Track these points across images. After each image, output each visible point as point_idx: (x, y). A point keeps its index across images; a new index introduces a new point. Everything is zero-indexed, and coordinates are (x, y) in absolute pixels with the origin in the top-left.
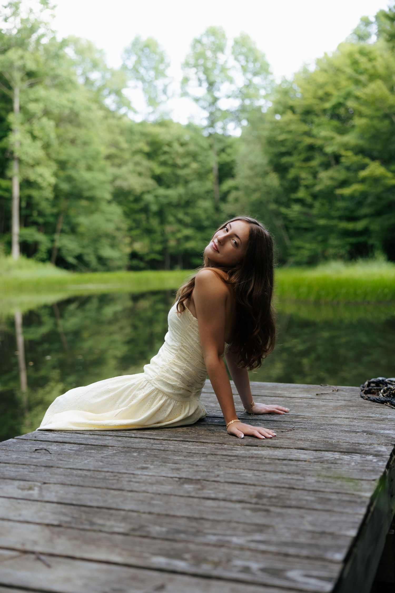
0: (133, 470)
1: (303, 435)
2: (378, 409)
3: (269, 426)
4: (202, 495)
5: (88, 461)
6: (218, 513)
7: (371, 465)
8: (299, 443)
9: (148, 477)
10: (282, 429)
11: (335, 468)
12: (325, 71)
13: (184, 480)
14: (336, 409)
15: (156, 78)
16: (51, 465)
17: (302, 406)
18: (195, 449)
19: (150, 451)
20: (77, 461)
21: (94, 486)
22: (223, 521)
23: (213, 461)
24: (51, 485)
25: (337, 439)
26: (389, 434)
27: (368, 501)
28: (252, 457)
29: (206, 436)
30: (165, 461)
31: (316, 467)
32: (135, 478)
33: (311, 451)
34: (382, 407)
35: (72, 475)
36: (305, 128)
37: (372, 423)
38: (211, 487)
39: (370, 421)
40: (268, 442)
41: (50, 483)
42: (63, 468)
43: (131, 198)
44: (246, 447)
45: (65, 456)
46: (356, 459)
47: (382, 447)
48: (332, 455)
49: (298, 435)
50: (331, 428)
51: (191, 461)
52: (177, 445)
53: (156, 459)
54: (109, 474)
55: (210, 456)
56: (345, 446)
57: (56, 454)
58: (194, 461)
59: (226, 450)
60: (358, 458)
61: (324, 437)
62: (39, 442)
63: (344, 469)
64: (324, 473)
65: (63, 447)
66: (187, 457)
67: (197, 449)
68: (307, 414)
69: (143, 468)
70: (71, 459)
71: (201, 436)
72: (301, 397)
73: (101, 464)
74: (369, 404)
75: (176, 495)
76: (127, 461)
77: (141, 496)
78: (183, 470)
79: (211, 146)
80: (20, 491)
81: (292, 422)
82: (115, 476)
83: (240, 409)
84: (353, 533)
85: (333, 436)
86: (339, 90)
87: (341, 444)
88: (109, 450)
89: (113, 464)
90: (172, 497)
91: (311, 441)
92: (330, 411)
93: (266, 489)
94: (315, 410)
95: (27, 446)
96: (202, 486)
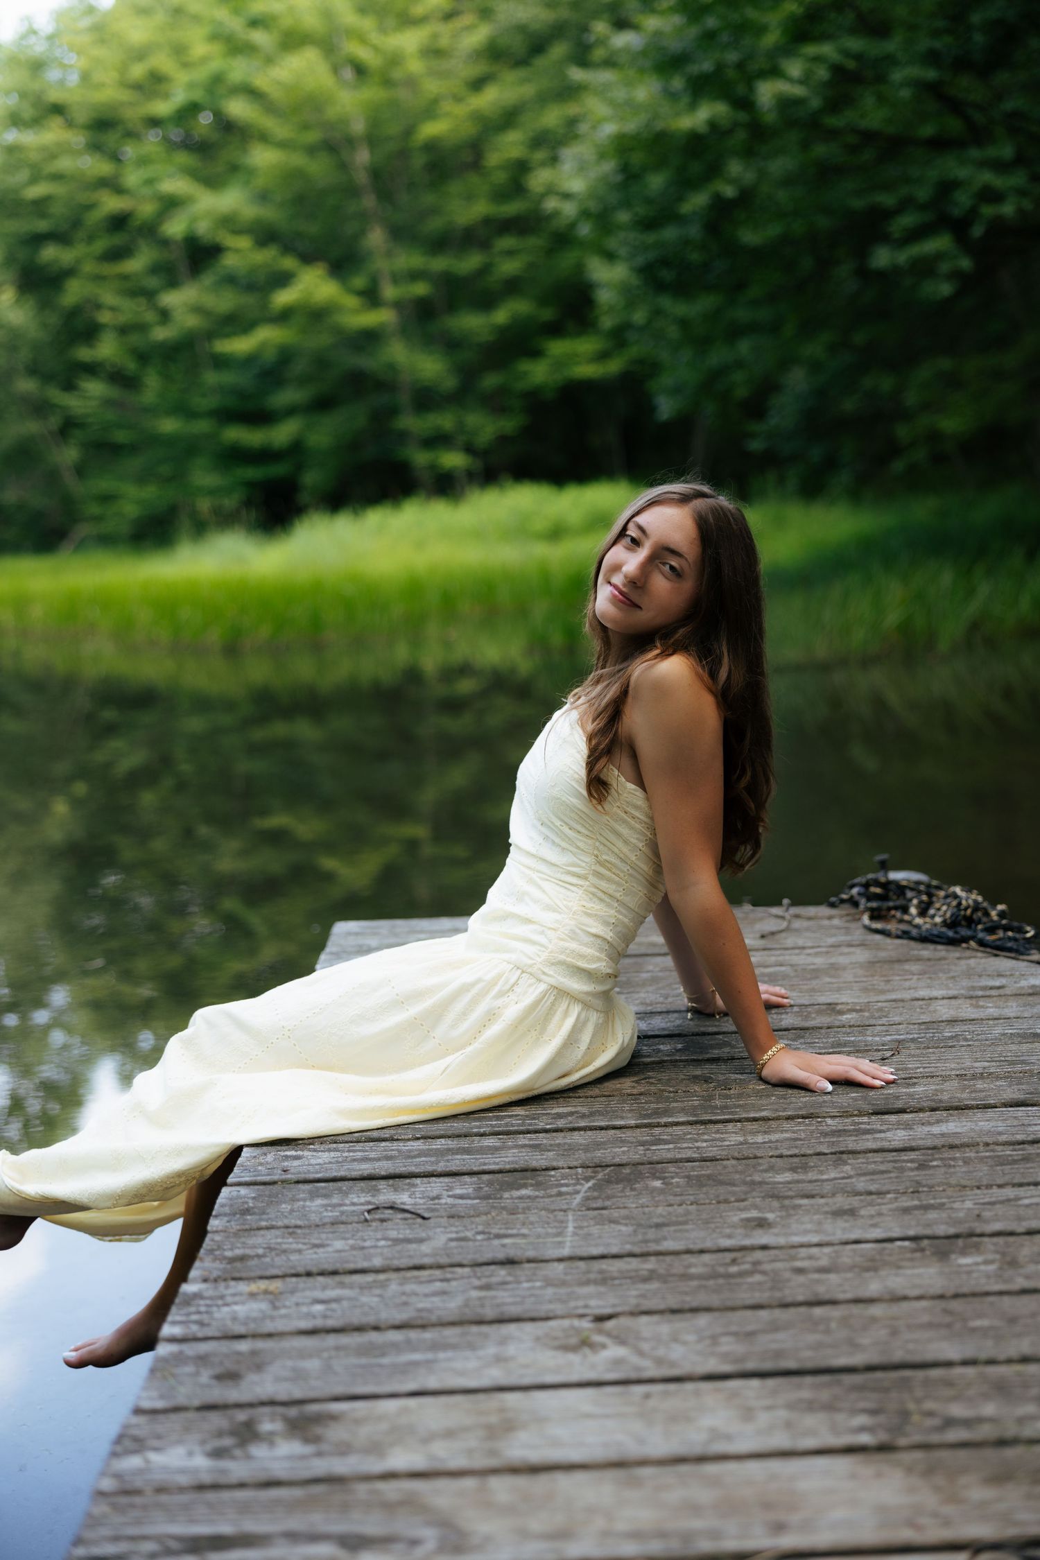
36: (100, 166)
86: (186, 65)
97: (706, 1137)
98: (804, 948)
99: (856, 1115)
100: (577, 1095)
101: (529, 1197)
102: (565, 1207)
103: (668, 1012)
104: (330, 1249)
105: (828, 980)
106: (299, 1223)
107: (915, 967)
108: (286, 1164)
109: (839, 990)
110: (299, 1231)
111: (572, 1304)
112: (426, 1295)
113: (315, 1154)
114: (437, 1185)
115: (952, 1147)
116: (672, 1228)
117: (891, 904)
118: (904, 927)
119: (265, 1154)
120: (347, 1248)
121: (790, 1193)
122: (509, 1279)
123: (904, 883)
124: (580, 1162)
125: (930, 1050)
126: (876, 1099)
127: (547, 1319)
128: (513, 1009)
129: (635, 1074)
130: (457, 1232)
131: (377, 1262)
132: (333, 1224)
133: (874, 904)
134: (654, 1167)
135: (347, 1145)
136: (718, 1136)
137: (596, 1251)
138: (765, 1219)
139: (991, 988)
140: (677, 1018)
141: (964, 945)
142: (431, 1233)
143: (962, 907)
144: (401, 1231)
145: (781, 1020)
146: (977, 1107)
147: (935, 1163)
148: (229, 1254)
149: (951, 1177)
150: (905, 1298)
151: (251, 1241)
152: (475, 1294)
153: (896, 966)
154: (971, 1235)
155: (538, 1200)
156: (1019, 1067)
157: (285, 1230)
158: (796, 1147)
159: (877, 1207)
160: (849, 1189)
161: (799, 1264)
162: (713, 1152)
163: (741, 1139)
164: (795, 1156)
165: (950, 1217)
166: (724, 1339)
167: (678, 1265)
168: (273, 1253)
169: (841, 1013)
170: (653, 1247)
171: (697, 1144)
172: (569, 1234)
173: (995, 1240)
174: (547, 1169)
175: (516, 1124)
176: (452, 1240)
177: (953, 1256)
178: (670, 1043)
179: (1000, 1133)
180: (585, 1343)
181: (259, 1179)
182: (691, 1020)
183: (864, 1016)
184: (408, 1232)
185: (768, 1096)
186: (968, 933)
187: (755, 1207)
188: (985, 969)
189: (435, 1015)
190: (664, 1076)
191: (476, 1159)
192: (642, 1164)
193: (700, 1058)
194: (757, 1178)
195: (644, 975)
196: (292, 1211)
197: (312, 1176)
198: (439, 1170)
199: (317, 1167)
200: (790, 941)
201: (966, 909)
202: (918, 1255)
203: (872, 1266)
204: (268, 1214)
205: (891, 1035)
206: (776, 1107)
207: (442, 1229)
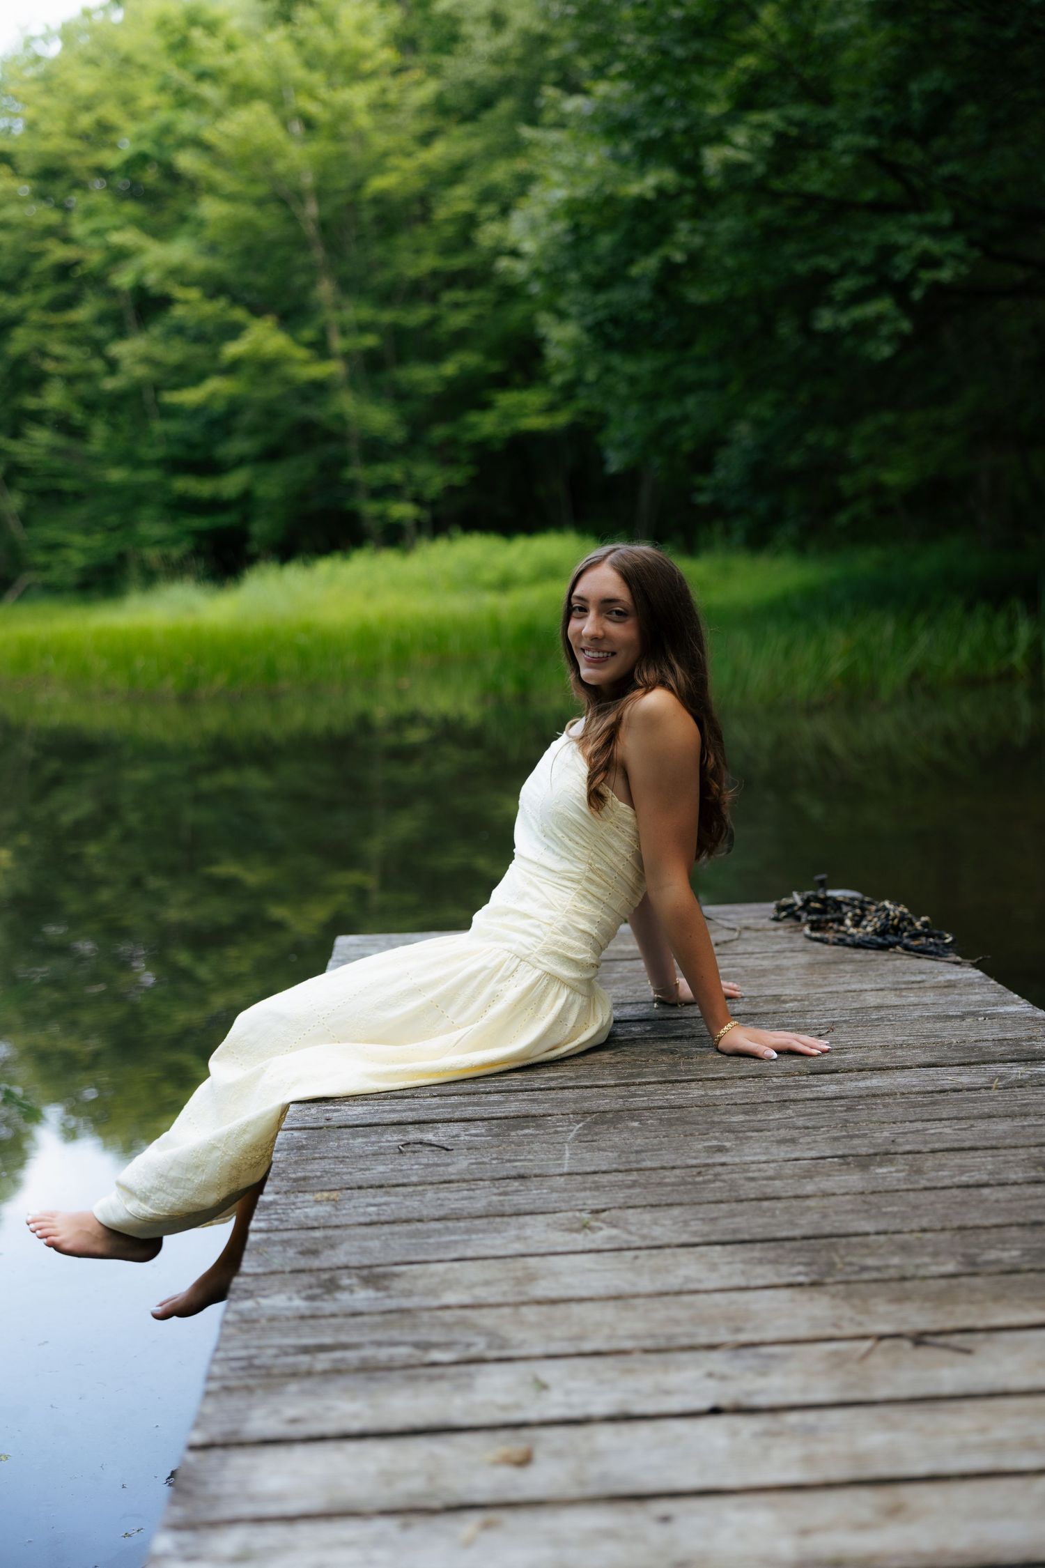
36: (49, 217)
86: (134, 116)
97: (674, 1092)
98: (753, 953)
99: (797, 1075)
100: (564, 1064)
101: (531, 1135)
102: (561, 1141)
103: (637, 1003)
104: (374, 1171)
105: (773, 977)
106: (346, 1154)
107: (849, 967)
108: (327, 1115)
109: (783, 985)
110: (348, 1160)
111: (573, 1203)
112: (457, 1200)
113: (351, 1108)
114: (455, 1128)
115: (874, 1096)
116: (650, 1153)
117: (829, 917)
118: (840, 936)
119: (309, 1109)
120: (388, 1170)
121: (743, 1129)
122: (522, 1188)
123: (841, 899)
124: (571, 1110)
125: (859, 1028)
126: (813, 1064)
127: (555, 1212)
128: (512, 991)
129: (612, 1049)
130: (476, 1159)
131: (414, 1179)
132: (374, 1155)
133: (814, 917)
134: (633, 1113)
135: (377, 1101)
136: (683, 1091)
137: (589, 1169)
138: (724, 1146)
139: (913, 982)
140: (644, 1008)
141: (891, 950)
142: (455, 1160)
143: (890, 918)
144: (431, 1159)
145: (734, 1008)
146: (897, 1068)
147: (861, 1107)
148: (293, 1176)
149: (873, 1116)
150: (834, 1194)
151: (309, 1168)
152: (495, 1198)
153: (833, 966)
154: (887, 1153)
155: (539, 1136)
156: (932, 1040)
157: (336, 1160)
158: (747, 1098)
159: (813, 1137)
160: (791, 1125)
161: (751, 1175)
162: (680, 1102)
163: (703, 1093)
164: (747, 1104)
165: (871, 1143)
166: (692, 1223)
167: (655, 1177)
168: (329, 1175)
169: (785, 1002)
170: (635, 1166)
171: (666, 1097)
172: (567, 1158)
173: (906, 1156)
174: (544, 1116)
175: (515, 1085)
176: (472, 1164)
177: (872, 1168)
178: (639, 1026)
179: (914, 1086)
180: (585, 1226)
181: (308, 1125)
182: (657, 1008)
183: (804, 1004)
184: (436, 1159)
185: (724, 1063)
186: (896, 939)
187: (716, 1138)
188: (908, 968)
189: (448, 999)
190: (637, 1050)
191: (485, 1109)
192: (623, 1111)
193: (666, 1036)
194: (716, 1119)
195: (615, 976)
196: (339, 1147)
197: (351, 1123)
198: (456, 1117)
199: (354, 1117)
200: (741, 948)
201: (893, 919)
202: (845, 1167)
203: (809, 1175)
204: (319, 1149)
205: (827, 1018)
206: (730, 1070)
207: (464, 1157)
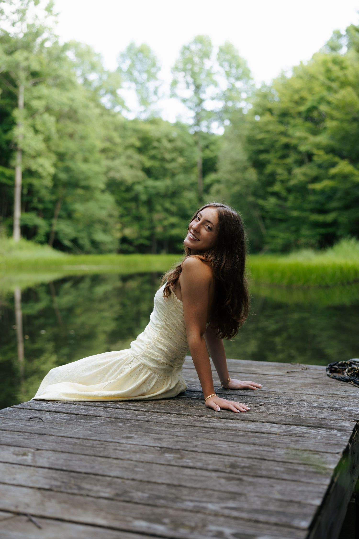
0: (119, 439)
1: (274, 409)
2: (342, 387)
3: (243, 401)
4: (181, 464)
5: (78, 429)
6: (196, 481)
7: (335, 439)
8: (270, 417)
9: (132, 446)
10: (255, 404)
11: (303, 441)
12: (301, 78)
13: (165, 449)
14: (305, 386)
15: (148, 80)
16: (44, 433)
17: (273, 383)
18: (176, 420)
19: (134, 422)
20: (68, 429)
21: (83, 453)
22: (200, 488)
23: (192, 432)
24: (43, 452)
25: (305, 414)
26: (352, 410)
27: (332, 473)
28: (228, 429)
29: (186, 408)
30: (148, 431)
31: (285, 440)
32: (120, 446)
33: (281, 425)
34: (347, 385)
35: (63, 443)
36: (281, 128)
37: (337, 400)
38: (189, 457)
39: (336, 399)
40: (242, 415)
41: (42, 450)
42: (55, 436)
43: (123, 188)
44: (222, 419)
45: (57, 424)
46: (322, 433)
47: (345, 423)
48: (300, 428)
49: (269, 410)
50: (299, 404)
51: (172, 431)
52: (160, 416)
53: (140, 429)
54: (96, 442)
55: (189, 427)
56: (312, 420)
57: (49, 423)
58: (174, 432)
59: (204, 422)
60: (324, 432)
61: (294, 412)
62: (34, 411)
63: (310, 442)
64: (292, 446)
65: (56, 416)
66: (168, 428)
67: (178, 420)
68: (278, 391)
69: (128, 438)
70: (62, 428)
71: (181, 409)
72: (273, 374)
73: (90, 432)
74: (335, 382)
75: (157, 464)
76: (114, 431)
77: (126, 464)
78: (164, 440)
79: (196, 143)
80: (15, 457)
81: (264, 397)
82: (102, 444)
83: (218, 384)
84: (318, 502)
85: (301, 412)
86: (312, 94)
87: (309, 419)
88: (97, 420)
89: (101, 433)
90: (154, 465)
91: (282, 416)
92: (299, 388)
93: (240, 459)
94: (286, 386)
95: (22, 415)
96: (182, 455)
